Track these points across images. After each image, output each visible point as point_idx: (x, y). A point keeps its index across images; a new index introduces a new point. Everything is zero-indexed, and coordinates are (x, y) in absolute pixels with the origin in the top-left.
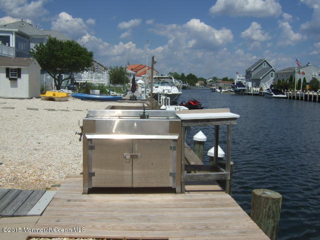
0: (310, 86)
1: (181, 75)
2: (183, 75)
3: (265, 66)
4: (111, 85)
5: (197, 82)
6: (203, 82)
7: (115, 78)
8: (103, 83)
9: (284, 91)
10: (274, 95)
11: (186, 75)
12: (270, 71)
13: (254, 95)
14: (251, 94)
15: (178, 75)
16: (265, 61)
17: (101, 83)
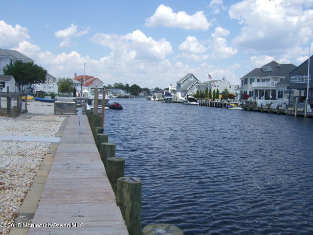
0: (223, 96)
1: (125, 85)
2: (127, 85)
3: (192, 79)
4: (60, 93)
5: (140, 92)
6: (146, 92)
7: (62, 88)
8: (54, 91)
9: (198, 99)
10: (189, 103)
11: (130, 86)
12: (196, 83)
13: (179, 102)
14: (176, 102)
15: (123, 85)
16: (192, 75)
17: (51, 91)
